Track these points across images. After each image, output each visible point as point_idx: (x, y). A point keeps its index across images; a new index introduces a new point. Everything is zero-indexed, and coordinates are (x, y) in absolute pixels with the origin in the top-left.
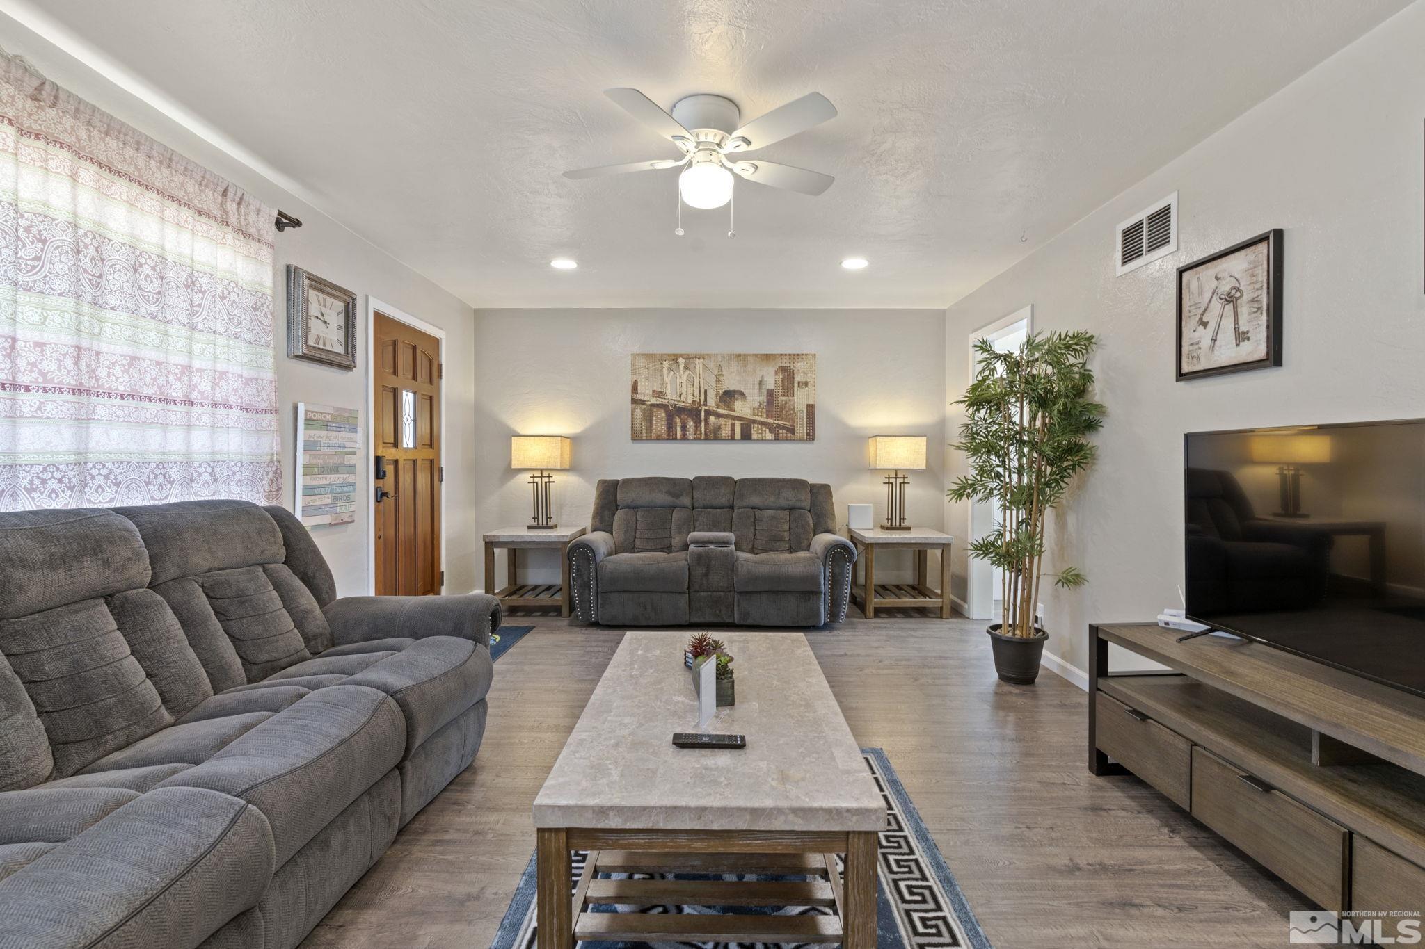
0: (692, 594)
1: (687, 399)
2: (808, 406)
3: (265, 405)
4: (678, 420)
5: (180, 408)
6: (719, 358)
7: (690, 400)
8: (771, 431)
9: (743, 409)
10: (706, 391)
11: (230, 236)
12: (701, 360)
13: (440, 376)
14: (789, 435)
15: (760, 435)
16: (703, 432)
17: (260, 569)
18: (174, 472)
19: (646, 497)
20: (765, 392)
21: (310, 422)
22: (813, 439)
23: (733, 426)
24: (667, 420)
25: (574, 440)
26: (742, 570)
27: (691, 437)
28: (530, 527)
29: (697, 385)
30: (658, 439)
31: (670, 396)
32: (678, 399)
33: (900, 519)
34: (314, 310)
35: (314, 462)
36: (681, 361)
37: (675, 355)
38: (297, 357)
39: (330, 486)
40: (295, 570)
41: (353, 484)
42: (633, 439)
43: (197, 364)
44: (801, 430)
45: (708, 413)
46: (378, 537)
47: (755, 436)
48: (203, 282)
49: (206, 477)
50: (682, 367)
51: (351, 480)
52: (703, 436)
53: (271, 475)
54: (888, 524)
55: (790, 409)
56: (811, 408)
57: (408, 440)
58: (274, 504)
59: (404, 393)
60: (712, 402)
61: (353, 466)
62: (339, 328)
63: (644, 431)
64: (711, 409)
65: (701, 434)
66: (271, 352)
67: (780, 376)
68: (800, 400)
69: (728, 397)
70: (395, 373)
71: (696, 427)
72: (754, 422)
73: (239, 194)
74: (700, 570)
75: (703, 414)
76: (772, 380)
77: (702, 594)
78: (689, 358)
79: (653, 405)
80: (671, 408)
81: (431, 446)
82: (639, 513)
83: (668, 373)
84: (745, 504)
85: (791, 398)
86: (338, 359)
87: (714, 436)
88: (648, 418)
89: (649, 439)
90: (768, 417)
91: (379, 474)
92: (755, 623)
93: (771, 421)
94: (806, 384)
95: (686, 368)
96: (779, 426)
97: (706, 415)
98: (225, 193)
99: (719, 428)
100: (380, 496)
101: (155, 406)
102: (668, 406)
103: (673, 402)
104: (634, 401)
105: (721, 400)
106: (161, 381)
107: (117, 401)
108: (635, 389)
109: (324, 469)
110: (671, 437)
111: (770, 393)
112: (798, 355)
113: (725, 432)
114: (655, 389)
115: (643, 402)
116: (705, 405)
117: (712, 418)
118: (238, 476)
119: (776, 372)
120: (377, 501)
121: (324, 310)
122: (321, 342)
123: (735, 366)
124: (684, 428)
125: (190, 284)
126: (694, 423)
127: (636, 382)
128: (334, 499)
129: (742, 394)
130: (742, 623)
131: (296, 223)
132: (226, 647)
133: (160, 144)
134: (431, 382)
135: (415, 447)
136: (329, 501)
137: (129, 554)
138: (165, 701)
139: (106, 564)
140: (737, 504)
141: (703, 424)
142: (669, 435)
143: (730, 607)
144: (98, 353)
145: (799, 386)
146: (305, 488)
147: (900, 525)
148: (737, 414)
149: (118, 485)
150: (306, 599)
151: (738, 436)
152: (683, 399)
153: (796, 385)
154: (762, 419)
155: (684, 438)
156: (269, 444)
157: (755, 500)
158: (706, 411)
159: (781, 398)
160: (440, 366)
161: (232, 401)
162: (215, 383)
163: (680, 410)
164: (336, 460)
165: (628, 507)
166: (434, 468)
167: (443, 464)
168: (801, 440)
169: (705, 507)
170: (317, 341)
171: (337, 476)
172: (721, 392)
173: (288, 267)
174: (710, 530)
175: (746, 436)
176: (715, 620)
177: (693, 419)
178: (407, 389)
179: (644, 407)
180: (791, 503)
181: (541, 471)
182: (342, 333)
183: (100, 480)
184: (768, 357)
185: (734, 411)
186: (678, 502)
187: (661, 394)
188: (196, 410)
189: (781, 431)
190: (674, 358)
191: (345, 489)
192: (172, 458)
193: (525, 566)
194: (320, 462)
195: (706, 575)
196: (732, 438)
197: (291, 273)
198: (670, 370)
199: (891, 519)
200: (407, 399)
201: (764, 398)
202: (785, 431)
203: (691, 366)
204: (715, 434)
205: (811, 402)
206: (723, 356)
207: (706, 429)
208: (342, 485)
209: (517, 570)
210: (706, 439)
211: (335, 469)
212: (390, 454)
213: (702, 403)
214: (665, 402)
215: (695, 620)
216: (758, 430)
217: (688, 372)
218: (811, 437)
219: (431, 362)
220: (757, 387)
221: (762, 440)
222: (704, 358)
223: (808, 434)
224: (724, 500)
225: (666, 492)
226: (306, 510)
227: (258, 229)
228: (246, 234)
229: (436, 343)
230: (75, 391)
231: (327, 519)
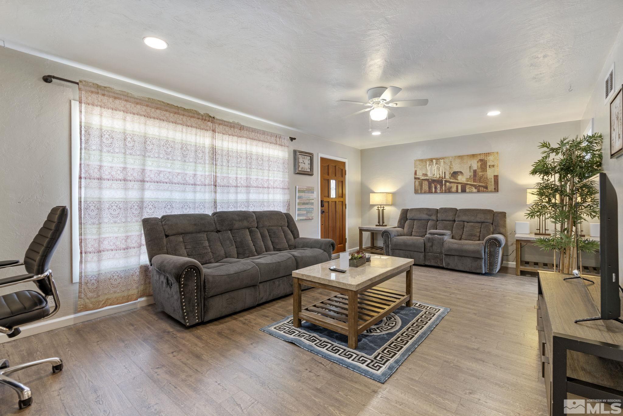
0: (426, 253)
1: (437, 176)
2: (494, 176)
3: (286, 187)
4: (433, 185)
5: (266, 189)
6: (451, 158)
7: (438, 177)
8: (475, 188)
9: (462, 179)
10: (445, 173)
11: (277, 147)
12: (443, 160)
13: (345, 174)
14: (485, 189)
15: (470, 190)
16: (444, 189)
17: (281, 227)
18: (265, 204)
19: (418, 216)
20: (472, 171)
21: (299, 191)
22: (498, 191)
23: (457, 186)
24: (429, 185)
25: (394, 194)
26: (446, 246)
27: (439, 192)
28: (376, 225)
29: (441, 170)
30: (425, 193)
31: (430, 175)
32: (433, 176)
33: (545, 230)
34: (301, 161)
35: (301, 202)
36: (434, 161)
37: (431, 159)
38: (296, 174)
39: (305, 208)
40: (289, 229)
41: (313, 208)
42: (415, 193)
43: (270, 179)
44: (491, 187)
45: (446, 181)
46: (322, 225)
47: (467, 190)
48: (271, 159)
49: (272, 205)
50: (434, 163)
51: (312, 207)
52: (444, 191)
53: (287, 205)
54: (538, 232)
55: (485, 178)
56: (496, 177)
57: (333, 194)
58: (288, 212)
59: (332, 181)
60: (448, 177)
61: (313, 203)
62: (309, 164)
63: (419, 190)
64: (447, 180)
65: (443, 190)
66: (287, 174)
67: (480, 164)
68: (490, 174)
69: (455, 174)
70: (328, 175)
71: (441, 187)
72: (467, 184)
73: (279, 136)
74: (429, 244)
75: (444, 182)
76: (475, 165)
77: (430, 254)
78: (437, 160)
79: (423, 179)
80: (430, 180)
81: (342, 197)
82: (415, 222)
83: (429, 166)
84: (460, 220)
85: (485, 173)
86: (308, 173)
87: (449, 191)
88: (421, 185)
89: (421, 193)
90: (474, 182)
91: (322, 206)
92: (452, 268)
93: (476, 184)
94: (493, 166)
95: (436, 164)
96: (479, 186)
97: (445, 182)
98: (276, 137)
99: (451, 188)
100: (322, 212)
101: (261, 189)
102: (429, 179)
103: (431, 178)
104: (415, 178)
105: (452, 176)
106: (263, 183)
107: (254, 188)
108: (416, 174)
109: (304, 204)
110: (430, 192)
111: (475, 171)
112: (489, 153)
113: (454, 189)
114: (424, 173)
115: (419, 179)
116: (445, 178)
117: (448, 184)
118: (280, 205)
119: (478, 162)
120: (321, 213)
121: (304, 160)
122: (303, 169)
123: (458, 161)
124: (436, 188)
125: (269, 160)
126: (440, 186)
127: (416, 171)
128: (307, 212)
129: (461, 172)
130: (446, 267)
131: (295, 139)
132: (270, 243)
133: (262, 130)
134: (342, 176)
135: (336, 198)
136: (305, 213)
137: (252, 220)
138: (256, 251)
139: (248, 222)
140: (456, 219)
141: (444, 186)
142: (429, 191)
143: (441, 260)
144: (251, 178)
145: (489, 167)
146: (298, 209)
147: (545, 233)
148: (459, 181)
149: (254, 206)
150: (291, 236)
151: (460, 190)
152: (435, 176)
153: (488, 167)
154: (471, 183)
155: (436, 192)
156: (287, 197)
157: (465, 218)
158: (445, 181)
159: (480, 173)
160: (345, 171)
161: (278, 187)
162: (274, 183)
163: (434, 181)
164: (307, 201)
165: (411, 219)
166: (343, 204)
167: (347, 203)
168: (491, 192)
169: (442, 220)
170: (302, 169)
171: (308, 206)
172: (452, 172)
173: (294, 150)
174: (443, 230)
175: (464, 191)
176: (436, 265)
177: (439, 184)
178: (332, 179)
179: (419, 180)
180: (482, 220)
181: (381, 205)
182: (310, 165)
183: (251, 205)
184: (473, 156)
185: (458, 180)
186: (430, 218)
187: (426, 175)
188: (270, 189)
189: (480, 188)
190: (431, 160)
191: (310, 210)
192: (265, 201)
193: (377, 240)
194: (302, 202)
195: (432, 246)
196: (457, 192)
197: (295, 152)
198: (429, 165)
199: (540, 230)
200: (333, 183)
201: (472, 174)
202: (482, 188)
203: (439, 163)
204: (449, 190)
205: (496, 174)
206: (452, 157)
207: (445, 188)
208: (309, 208)
209: (374, 241)
210: (445, 192)
211: (307, 204)
212: (326, 199)
213: (443, 177)
214: (427, 178)
215: (427, 263)
216: (469, 188)
217: (437, 165)
218: (496, 190)
219: (342, 170)
220: (469, 169)
221: (471, 192)
222: (444, 159)
223: (495, 189)
224: (451, 218)
225: (426, 214)
226: (299, 215)
227: (284, 143)
228: (282, 145)
229: (344, 163)
230: (247, 187)
231: (304, 218)
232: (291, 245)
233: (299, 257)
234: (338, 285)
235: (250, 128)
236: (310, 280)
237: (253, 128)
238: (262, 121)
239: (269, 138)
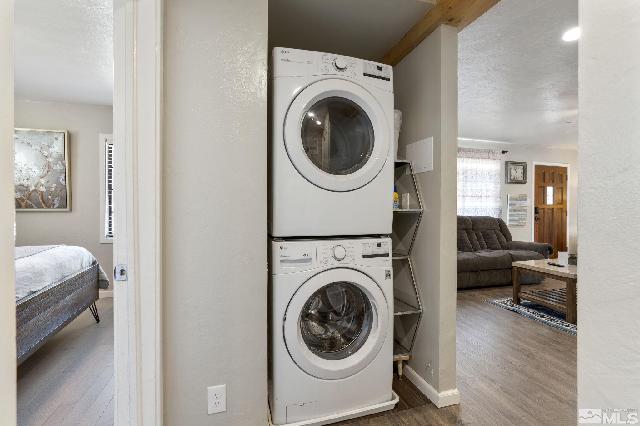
3: (498, 196)
5: (480, 198)
11: (490, 161)
13: (567, 179)
17: (493, 231)
18: (478, 210)
21: (511, 199)
34: (513, 171)
35: (512, 208)
38: (508, 183)
39: (518, 215)
40: (502, 232)
41: (526, 215)
43: (483, 189)
46: (536, 231)
48: (484, 172)
49: (485, 211)
51: (525, 213)
53: (499, 211)
57: (550, 201)
58: (500, 218)
59: (548, 188)
61: (526, 210)
62: (521, 173)
66: (499, 184)
70: (544, 181)
73: (492, 151)
81: (562, 204)
86: (521, 182)
91: (536, 212)
98: (489, 153)
100: (537, 219)
101: (475, 198)
106: (476, 193)
107: (469, 197)
109: (516, 210)
118: (492, 211)
120: (535, 220)
121: (516, 169)
122: (515, 178)
125: (482, 173)
128: (519, 218)
131: (507, 152)
132: (484, 243)
133: (476, 149)
134: (562, 182)
135: (553, 204)
136: (517, 219)
137: (469, 223)
138: (473, 248)
139: (466, 224)
144: (466, 190)
146: (510, 215)
149: (469, 212)
150: (503, 239)
156: (499, 204)
160: (567, 177)
161: (490, 195)
162: (486, 192)
164: (520, 208)
166: (563, 212)
167: (568, 209)
170: (514, 178)
171: (520, 212)
173: (506, 162)
178: (550, 186)
182: (522, 174)
183: (466, 211)
188: (483, 198)
191: (523, 216)
192: (478, 208)
194: (514, 208)
197: (507, 163)
200: (550, 190)
208: (522, 215)
211: (519, 210)
212: (541, 206)
219: (562, 176)
226: (510, 221)
227: (497, 157)
228: (494, 159)
229: (565, 169)
230: (463, 196)
231: (516, 224)
232: (504, 247)
233: (514, 255)
234: (556, 273)
235: (466, 148)
236: (530, 269)
237: (468, 148)
238: (477, 141)
239: (482, 154)
